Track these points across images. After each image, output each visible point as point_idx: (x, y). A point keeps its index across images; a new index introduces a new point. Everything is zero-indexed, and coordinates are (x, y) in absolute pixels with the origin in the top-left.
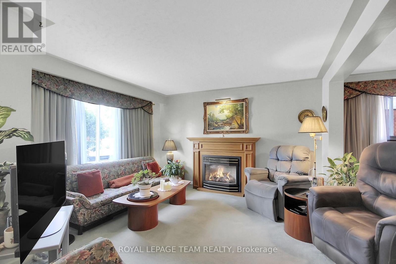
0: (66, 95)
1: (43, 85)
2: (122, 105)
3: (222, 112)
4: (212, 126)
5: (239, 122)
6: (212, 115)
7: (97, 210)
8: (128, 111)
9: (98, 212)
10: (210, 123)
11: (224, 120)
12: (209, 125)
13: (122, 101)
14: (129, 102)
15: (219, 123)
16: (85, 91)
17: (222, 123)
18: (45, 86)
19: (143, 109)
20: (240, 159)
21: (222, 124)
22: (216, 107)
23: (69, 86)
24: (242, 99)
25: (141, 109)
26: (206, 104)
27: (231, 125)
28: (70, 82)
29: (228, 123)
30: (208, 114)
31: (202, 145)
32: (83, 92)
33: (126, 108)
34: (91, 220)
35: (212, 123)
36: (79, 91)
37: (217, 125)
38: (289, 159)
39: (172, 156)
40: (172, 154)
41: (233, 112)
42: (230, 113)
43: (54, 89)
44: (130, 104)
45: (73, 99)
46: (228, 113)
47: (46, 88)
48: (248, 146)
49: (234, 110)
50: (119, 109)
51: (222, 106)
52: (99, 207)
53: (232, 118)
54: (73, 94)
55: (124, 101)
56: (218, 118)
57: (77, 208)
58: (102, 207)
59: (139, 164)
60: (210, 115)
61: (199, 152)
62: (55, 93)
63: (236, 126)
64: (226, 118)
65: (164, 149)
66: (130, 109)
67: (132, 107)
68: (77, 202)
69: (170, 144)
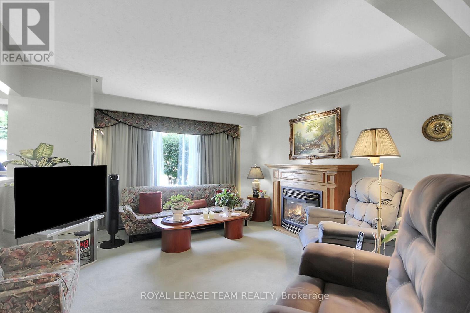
0: (145, 128)
1: (127, 122)
2: (200, 131)
3: (309, 131)
4: (299, 149)
5: (330, 143)
6: (299, 135)
7: (143, 226)
8: (207, 137)
9: (144, 227)
10: (297, 145)
11: (313, 141)
12: (296, 148)
13: (200, 128)
14: (208, 128)
15: (307, 146)
16: (162, 123)
17: (310, 145)
18: (129, 122)
19: (225, 133)
20: (321, 194)
21: (309, 147)
22: (303, 125)
23: (148, 120)
24: (333, 109)
25: (223, 134)
26: (292, 122)
27: (320, 147)
28: (149, 117)
29: (317, 145)
30: (295, 135)
31: (281, 173)
32: (160, 124)
33: (204, 134)
34: (136, 233)
35: (299, 146)
36: (156, 123)
37: (304, 148)
38: (367, 200)
39: (258, 186)
40: (258, 183)
41: (322, 130)
42: (318, 131)
43: (134, 125)
44: (209, 130)
45: (151, 130)
46: (317, 131)
47: (129, 124)
48: (330, 176)
49: (323, 126)
50: (197, 136)
51: (309, 122)
52: (145, 223)
53: (322, 137)
54: (151, 127)
55: (202, 127)
56: (305, 138)
57: (124, 219)
58: (148, 224)
59: (212, 191)
60: (297, 136)
61: (279, 182)
62: (136, 127)
63: (326, 148)
64: (314, 139)
65: (250, 177)
66: (208, 135)
67: (212, 132)
68: (124, 215)
69: (255, 171)
